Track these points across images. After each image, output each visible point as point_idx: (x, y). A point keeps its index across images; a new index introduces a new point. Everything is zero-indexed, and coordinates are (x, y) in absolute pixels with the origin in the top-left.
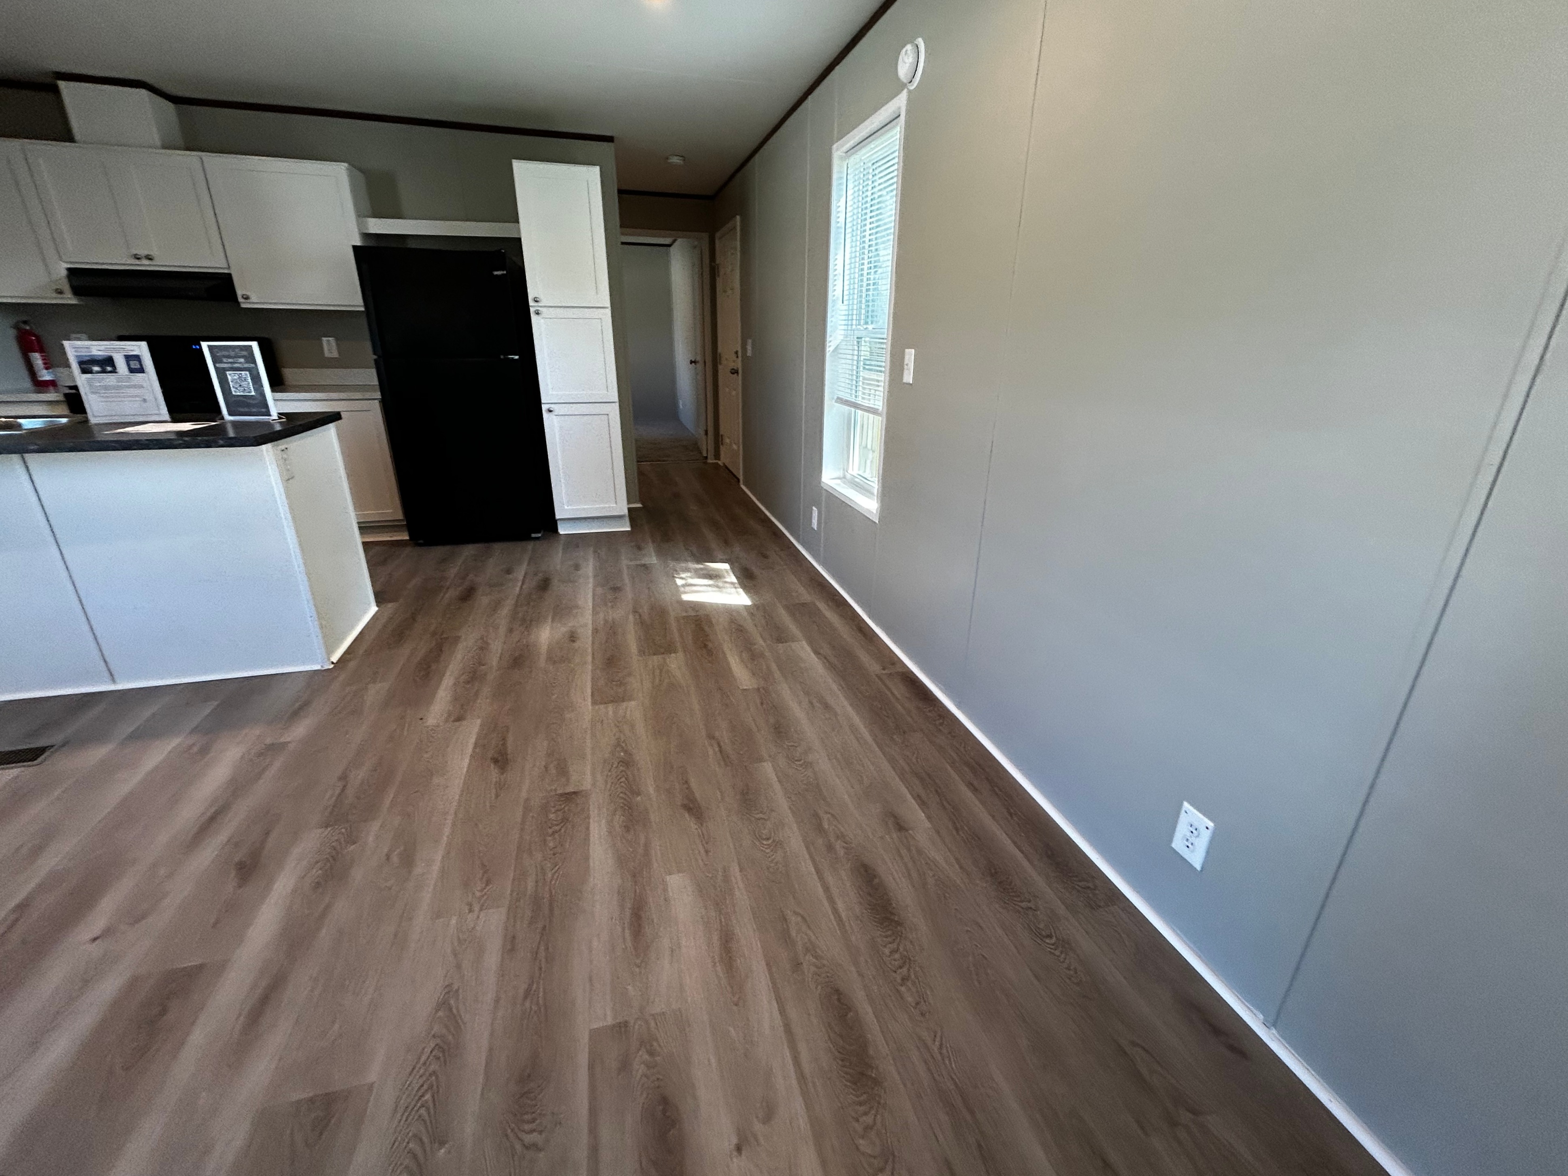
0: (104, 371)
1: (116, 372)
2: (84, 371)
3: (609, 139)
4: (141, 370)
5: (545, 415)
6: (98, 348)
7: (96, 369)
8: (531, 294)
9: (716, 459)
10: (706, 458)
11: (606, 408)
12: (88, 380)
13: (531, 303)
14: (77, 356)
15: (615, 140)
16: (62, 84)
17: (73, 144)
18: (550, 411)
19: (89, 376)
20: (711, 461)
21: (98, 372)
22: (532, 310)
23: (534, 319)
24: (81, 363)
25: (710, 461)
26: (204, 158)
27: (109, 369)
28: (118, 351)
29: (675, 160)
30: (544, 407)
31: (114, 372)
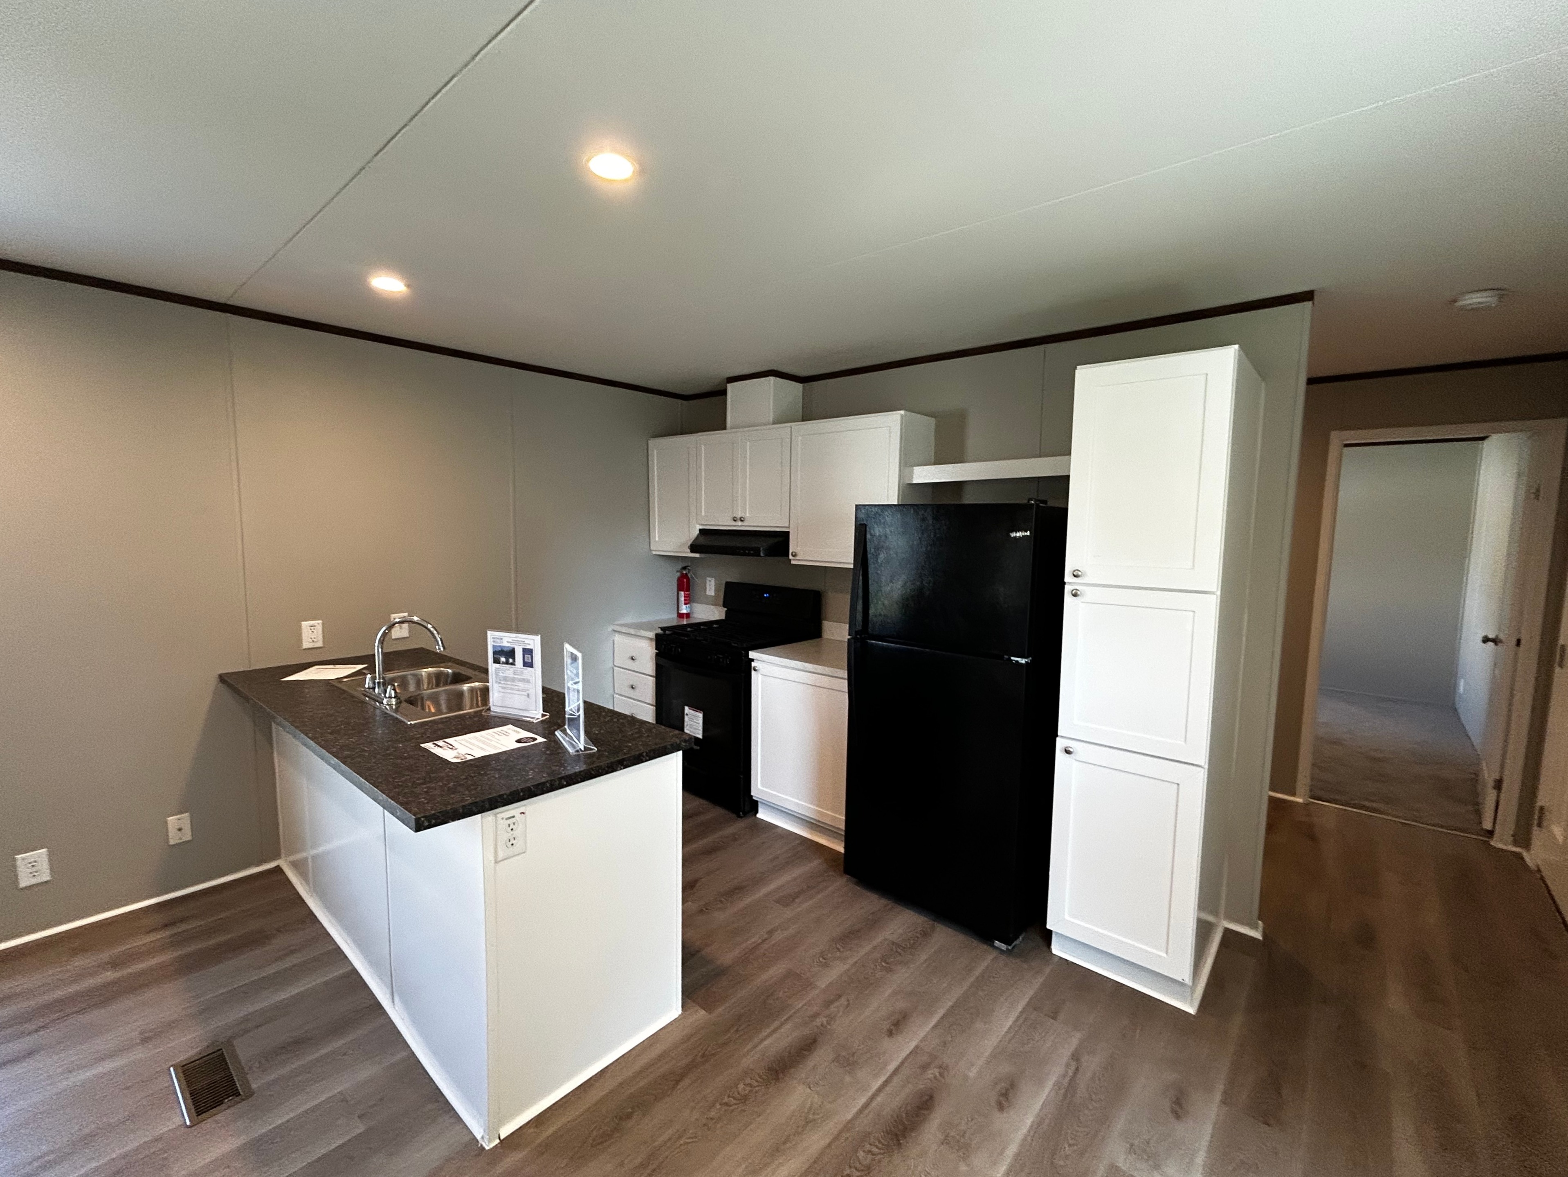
0: (507, 663)
1: (514, 665)
2: (496, 661)
3: (1307, 296)
4: (532, 664)
5: (1059, 756)
6: (506, 639)
7: (503, 659)
8: (1071, 563)
9: (1516, 843)
10: (1491, 833)
12: (496, 670)
13: (1068, 578)
14: (494, 646)
15: (1318, 295)
16: (729, 388)
17: (722, 431)
19: (497, 665)
20: (1500, 846)
21: (503, 663)
22: (1068, 589)
23: (1068, 601)
24: (495, 653)
25: (1496, 843)
26: (793, 427)
27: (511, 660)
28: (519, 643)
29: (1475, 299)
30: (1060, 744)
31: (513, 664)
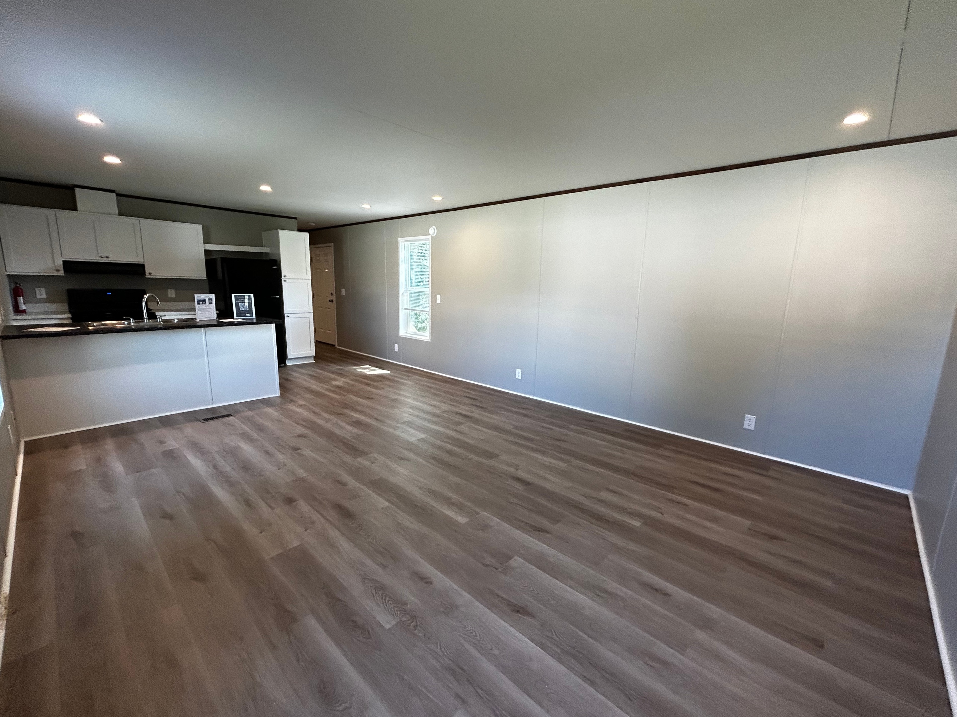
0: (203, 304)
2: (198, 304)
3: (295, 218)
4: (212, 303)
5: (286, 318)
6: (202, 296)
7: (201, 303)
8: (283, 274)
11: (307, 315)
12: (199, 306)
13: (283, 277)
14: (197, 299)
15: (297, 219)
16: (77, 190)
17: (76, 212)
18: (288, 316)
19: (199, 305)
21: (201, 304)
22: (283, 280)
23: (283, 283)
24: (198, 301)
26: (140, 221)
27: (204, 303)
28: (207, 297)
30: (286, 315)
31: (205, 304)
